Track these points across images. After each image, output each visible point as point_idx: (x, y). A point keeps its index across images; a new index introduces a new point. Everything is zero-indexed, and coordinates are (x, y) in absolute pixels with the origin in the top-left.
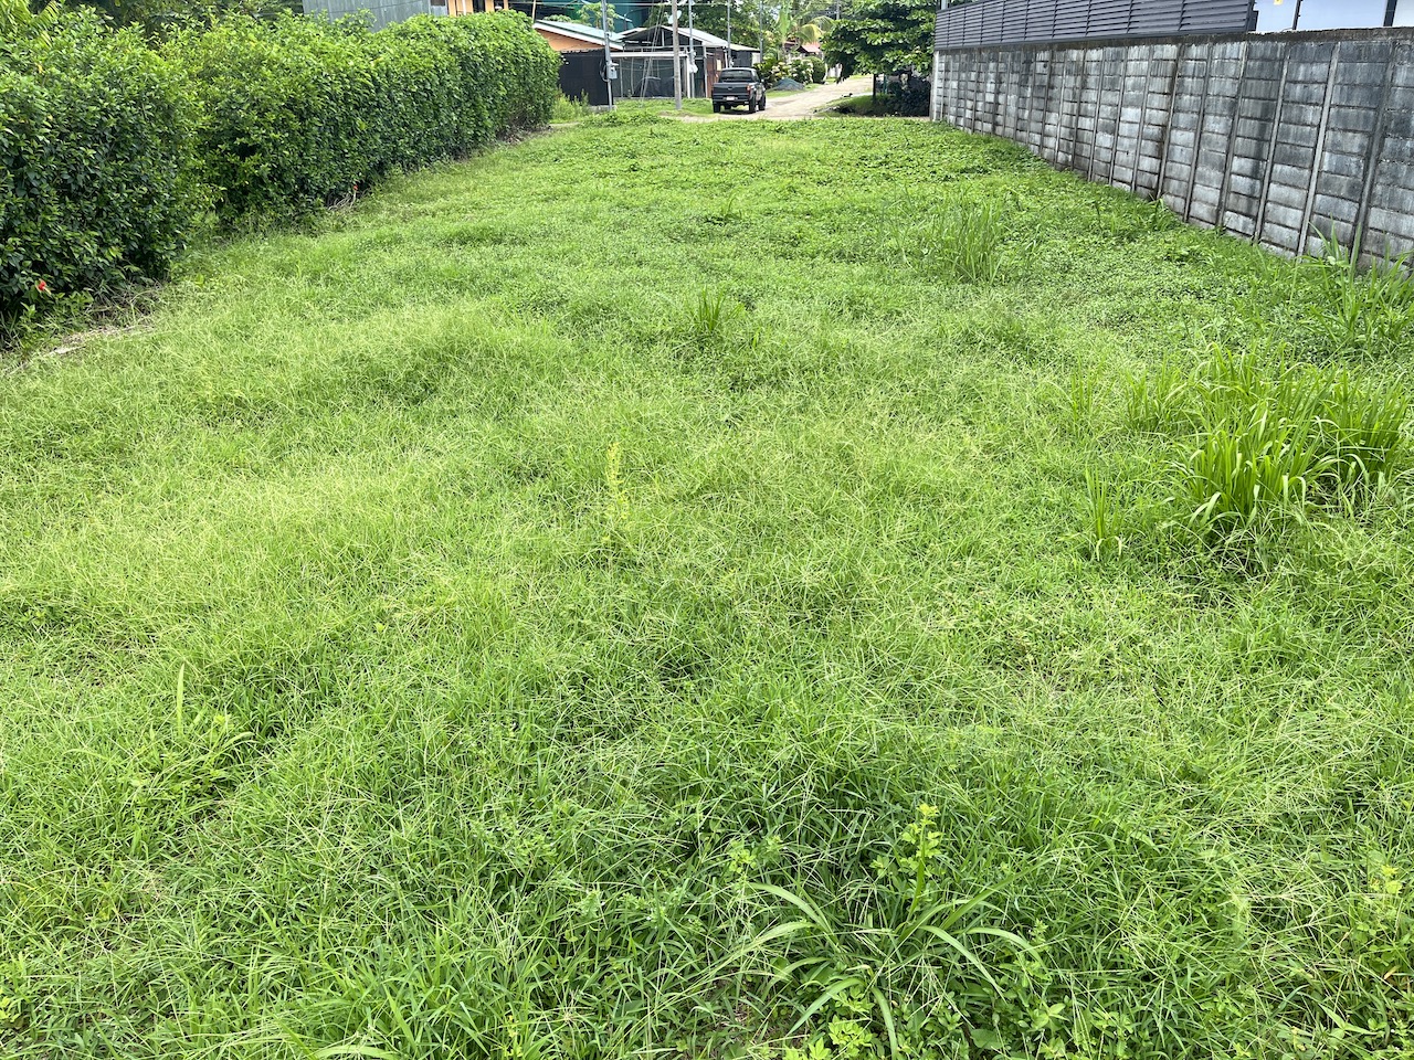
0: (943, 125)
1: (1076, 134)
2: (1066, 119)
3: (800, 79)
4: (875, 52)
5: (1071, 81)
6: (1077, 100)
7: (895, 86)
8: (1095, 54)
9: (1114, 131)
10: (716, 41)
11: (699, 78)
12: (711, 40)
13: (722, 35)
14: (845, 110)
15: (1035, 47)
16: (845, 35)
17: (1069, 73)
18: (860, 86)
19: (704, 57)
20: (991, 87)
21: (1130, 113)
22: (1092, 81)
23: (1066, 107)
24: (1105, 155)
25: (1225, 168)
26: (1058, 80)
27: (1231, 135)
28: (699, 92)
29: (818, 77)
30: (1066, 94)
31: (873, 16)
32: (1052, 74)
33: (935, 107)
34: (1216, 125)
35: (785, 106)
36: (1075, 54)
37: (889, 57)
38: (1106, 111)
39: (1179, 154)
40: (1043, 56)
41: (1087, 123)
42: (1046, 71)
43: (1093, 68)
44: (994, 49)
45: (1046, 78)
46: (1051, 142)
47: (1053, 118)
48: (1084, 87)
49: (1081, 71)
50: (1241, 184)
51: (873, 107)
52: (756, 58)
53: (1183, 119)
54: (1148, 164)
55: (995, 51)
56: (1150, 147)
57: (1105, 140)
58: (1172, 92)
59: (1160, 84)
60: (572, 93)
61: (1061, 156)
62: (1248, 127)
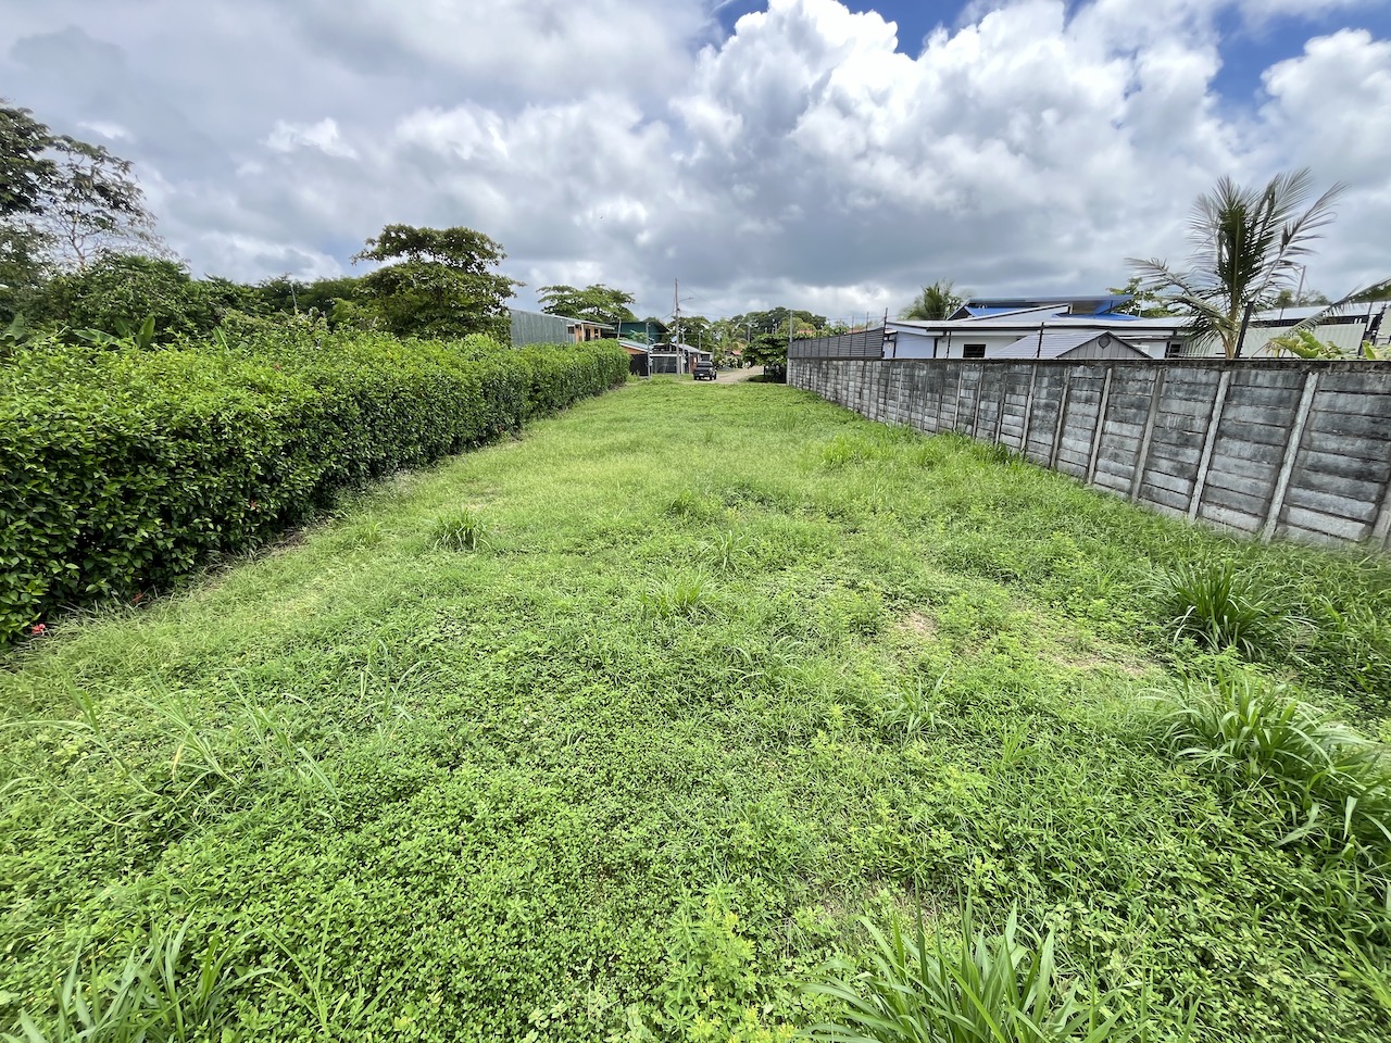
0: (791, 386)
3: (732, 366)
4: (764, 357)
5: (834, 372)
6: (836, 379)
7: (773, 371)
9: (847, 390)
10: (694, 350)
11: (686, 365)
12: (691, 349)
13: (697, 347)
14: (751, 380)
15: (822, 359)
16: (751, 350)
18: (758, 370)
19: (689, 357)
20: (808, 373)
21: (852, 384)
24: (845, 398)
25: (877, 401)
26: (830, 371)
27: (878, 391)
28: (686, 371)
29: (740, 366)
30: (833, 376)
31: (763, 342)
33: (788, 380)
34: (875, 387)
35: (726, 378)
37: (770, 359)
39: (866, 397)
40: (825, 362)
41: (839, 387)
42: (826, 368)
43: (840, 367)
44: (808, 358)
45: (826, 370)
46: (828, 393)
48: (838, 374)
49: (837, 368)
50: (881, 406)
51: (764, 379)
52: (711, 357)
53: (866, 386)
54: (857, 401)
55: (809, 359)
56: (857, 395)
57: (845, 392)
59: (859, 374)
60: (633, 371)
62: (882, 388)
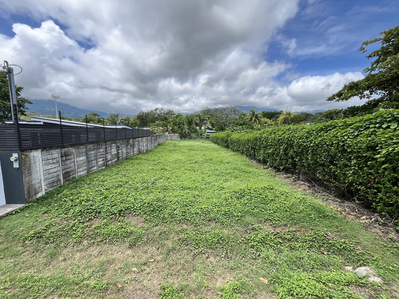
1: (139, 149)
2: (137, 148)
5: (137, 143)
6: (138, 144)
8: (140, 139)
17: (137, 142)
22: (140, 142)
23: (137, 146)
26: (135, 143)
32: (134, 142)
36: (137, 139)
38: (142, 145)
42: (132, 142)
43: (140, 140)
45: (133, 143)
47: (135, 149)
48: (139, 143)
49: (139, 141)
58: (147, 141)
61: (137, 153)
